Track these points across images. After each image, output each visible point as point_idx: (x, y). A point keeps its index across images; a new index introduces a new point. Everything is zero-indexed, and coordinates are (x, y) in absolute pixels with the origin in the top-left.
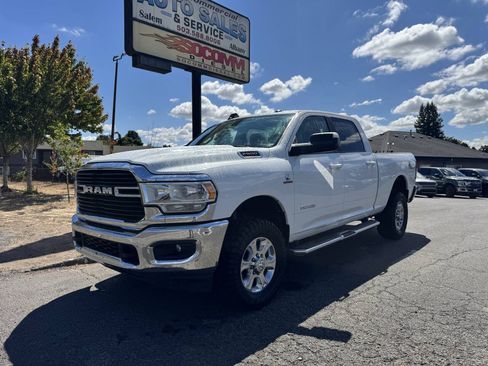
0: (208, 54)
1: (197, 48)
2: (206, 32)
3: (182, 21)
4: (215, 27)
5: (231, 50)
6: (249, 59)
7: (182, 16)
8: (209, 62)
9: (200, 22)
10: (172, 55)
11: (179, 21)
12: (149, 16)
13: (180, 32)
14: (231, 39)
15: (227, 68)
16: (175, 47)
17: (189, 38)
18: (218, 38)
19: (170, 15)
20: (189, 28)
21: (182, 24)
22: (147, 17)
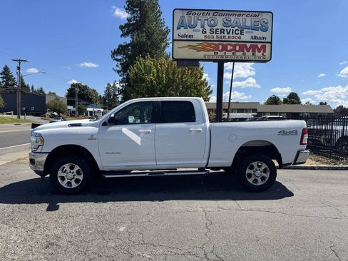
0: (229, 48)
1: (220, 46)
2: (228, 33)
3: (208, 31)
4: (237, 28)
5: (252, 40)
6: (271, 43)
7: (208, 29)
8: (231, 53)
9: (224, 28)
10: (201, 55)
11: (205, 33)
12: (185, 36)
13: (207, 39)
14: (252, 32)
15: (247, 54)
16: (203, 49)
17: (214, 41)
18: (239, 35)
19: (199, 31)
20: (214, 34)
21: (208, 34)
22: (183, 36)
